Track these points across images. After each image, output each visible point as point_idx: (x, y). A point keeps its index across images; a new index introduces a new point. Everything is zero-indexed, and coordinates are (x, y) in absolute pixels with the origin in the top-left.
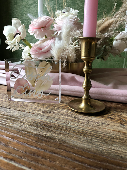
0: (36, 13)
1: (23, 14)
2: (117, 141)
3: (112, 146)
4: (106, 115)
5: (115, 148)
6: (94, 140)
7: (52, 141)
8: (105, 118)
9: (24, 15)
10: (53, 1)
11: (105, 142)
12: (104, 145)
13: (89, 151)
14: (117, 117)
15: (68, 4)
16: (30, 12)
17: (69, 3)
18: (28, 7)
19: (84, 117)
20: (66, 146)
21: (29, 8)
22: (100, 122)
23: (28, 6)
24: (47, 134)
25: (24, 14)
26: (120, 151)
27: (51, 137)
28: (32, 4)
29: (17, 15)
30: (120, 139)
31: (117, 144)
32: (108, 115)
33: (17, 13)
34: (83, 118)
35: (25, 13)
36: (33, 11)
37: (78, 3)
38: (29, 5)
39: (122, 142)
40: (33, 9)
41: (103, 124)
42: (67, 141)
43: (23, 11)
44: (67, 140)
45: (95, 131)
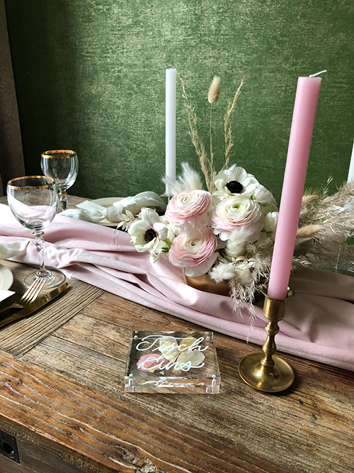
0: (139, 50)
1: (108, 50)
2: (304, 448)
3: (297, 455)
4: (294, 394)
5: (300, 460)
6: (277, 445)
7: (231, 446)
8: (293, 401)
9: (108, 53)
10: (184, 26)
11: (290, 449)
12: (288, 455)
13: (272, 463)
14: (309, 401)
15: (223, 39)
16: (125, 46)
17: (227, 35)
18: (120, 33)
19: (263, 398)
20: (247, 455)
21: (122, 35)
22: (285, 409)
23: (120, 30)
24: (222, 433)
25: (110, 51)
26: (304, 464)
27: (227, 439)
28: (129, 26)
29: (90, 50)
30: (308, 445)
31: (303, 454)
32: (297, 394)
33: (89, 45)
34: (262, 401)
35: (111, 49)
36: (131, 45)
37: (249, 38)
38: (123, 27)
39: (310, 450)
40: (132, 39)
41: (289, 414)
42: (248, 447)
43: (107, 43)
44: (247, 444)
45: (279, 429)
